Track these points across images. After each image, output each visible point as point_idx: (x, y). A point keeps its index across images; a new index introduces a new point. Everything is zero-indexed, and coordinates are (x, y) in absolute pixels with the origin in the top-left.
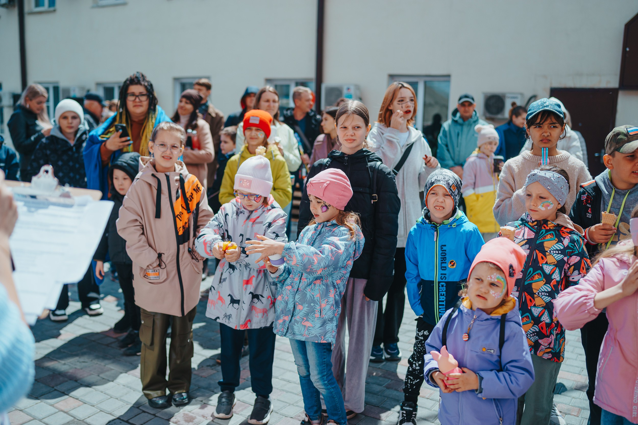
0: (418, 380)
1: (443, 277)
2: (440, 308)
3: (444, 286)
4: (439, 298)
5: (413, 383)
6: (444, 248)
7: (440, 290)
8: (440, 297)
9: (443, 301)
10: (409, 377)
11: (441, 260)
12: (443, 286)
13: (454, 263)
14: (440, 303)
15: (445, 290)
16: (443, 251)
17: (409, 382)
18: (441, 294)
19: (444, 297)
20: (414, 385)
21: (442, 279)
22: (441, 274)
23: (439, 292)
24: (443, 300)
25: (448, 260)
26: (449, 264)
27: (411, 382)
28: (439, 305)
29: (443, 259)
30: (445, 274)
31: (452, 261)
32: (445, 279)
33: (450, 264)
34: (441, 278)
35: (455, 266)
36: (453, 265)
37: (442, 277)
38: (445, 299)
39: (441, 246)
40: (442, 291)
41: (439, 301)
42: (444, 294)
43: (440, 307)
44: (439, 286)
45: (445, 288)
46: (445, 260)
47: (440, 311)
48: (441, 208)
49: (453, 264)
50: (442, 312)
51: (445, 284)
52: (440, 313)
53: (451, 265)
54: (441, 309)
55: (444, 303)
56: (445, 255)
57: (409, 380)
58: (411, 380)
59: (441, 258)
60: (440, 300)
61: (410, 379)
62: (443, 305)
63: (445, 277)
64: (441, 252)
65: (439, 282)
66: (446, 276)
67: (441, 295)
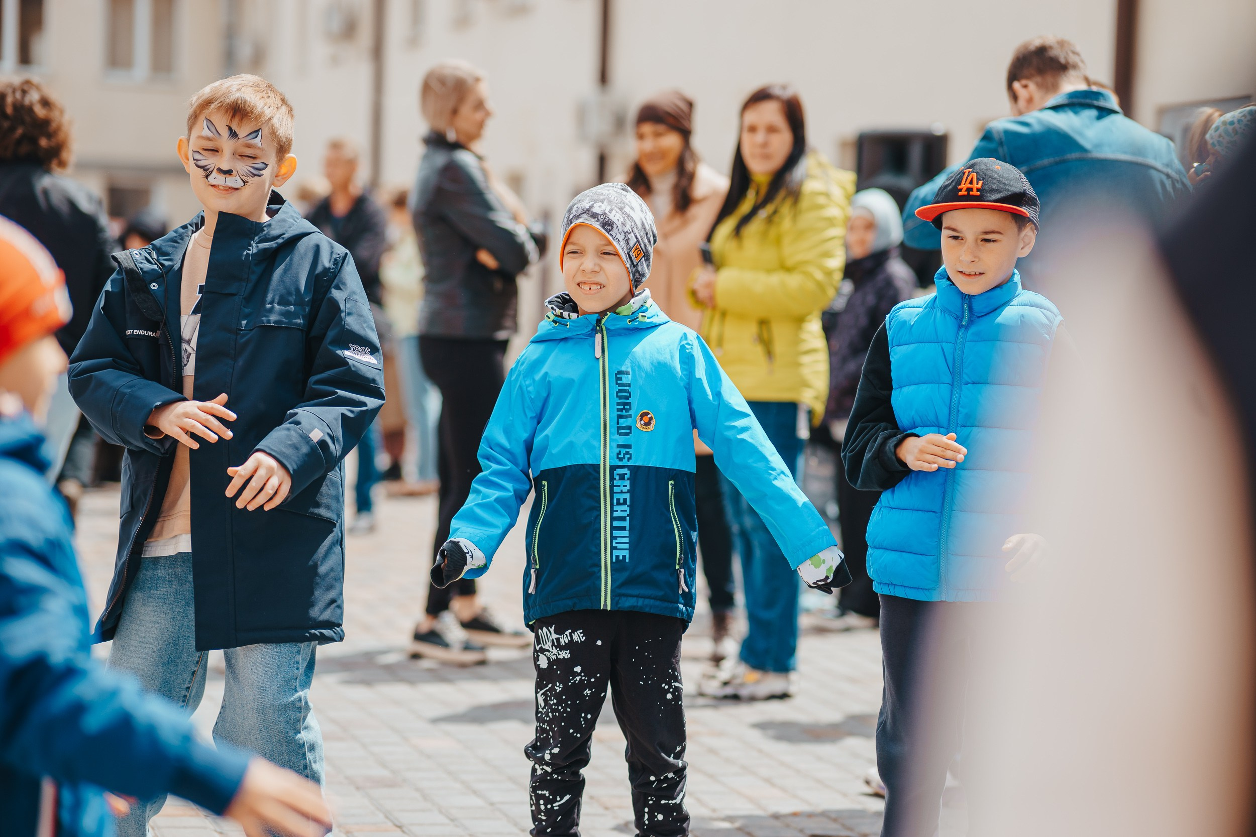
0: (567, 797)
1: (624, 454)
2: (616, 538)
3: (626, 477)
4: (612, 511)
5: (552, 807)
6: (626, 379)
7: (616, 489)
8: (615, 508)
9: (623, 519)
10: (540, 792)
11: (618, 410)
12: (622, 477)
13: (651, 419)
14: (616, 524)
15: (628, 488)
16: (620, 385)
17: (543, 807)
18: (618, 500)
19: (625, 507)
20: (558, 813)
21: (621, 459)
22: (619, 446)
23: (612, 493)
24: (624, 514)
25: (635, 410)
26: (638, 420)
27: (549, 806)
28: (613, 528)
29: (624, 406)
30: (629, 446)
31: (646, 414)
32: (629, 459)
33: (641, 419)
34: (618, 458)
35: (651, 427)
36: (647, 424)
37: (619, 453)
38: (628, 512)
39: (616, 375)
40: (622, 492)
41: (613, 519)
42: (625, 500)
43: (615, 533)
44: (612, 479)
45: (627, 483)
46: (627, 411)
47: (614, 545)
48: (594, 287)
49: (647, 420)
50: (619, 546)
51: (628, 472)
52: (616, 548)
53: (642, 422)
54: (619, 540)
55: (626, 524)
56: (627, 398)
57: (542, 802)
58: (547, 801)
59: (618, 404)
60: (615, 515)
61: (543, 797)
62: (623, 529)
63: (627, 453)
64: (618, 388)
65: (613, 468)
66: (631, 451)
67: (619, 503)
